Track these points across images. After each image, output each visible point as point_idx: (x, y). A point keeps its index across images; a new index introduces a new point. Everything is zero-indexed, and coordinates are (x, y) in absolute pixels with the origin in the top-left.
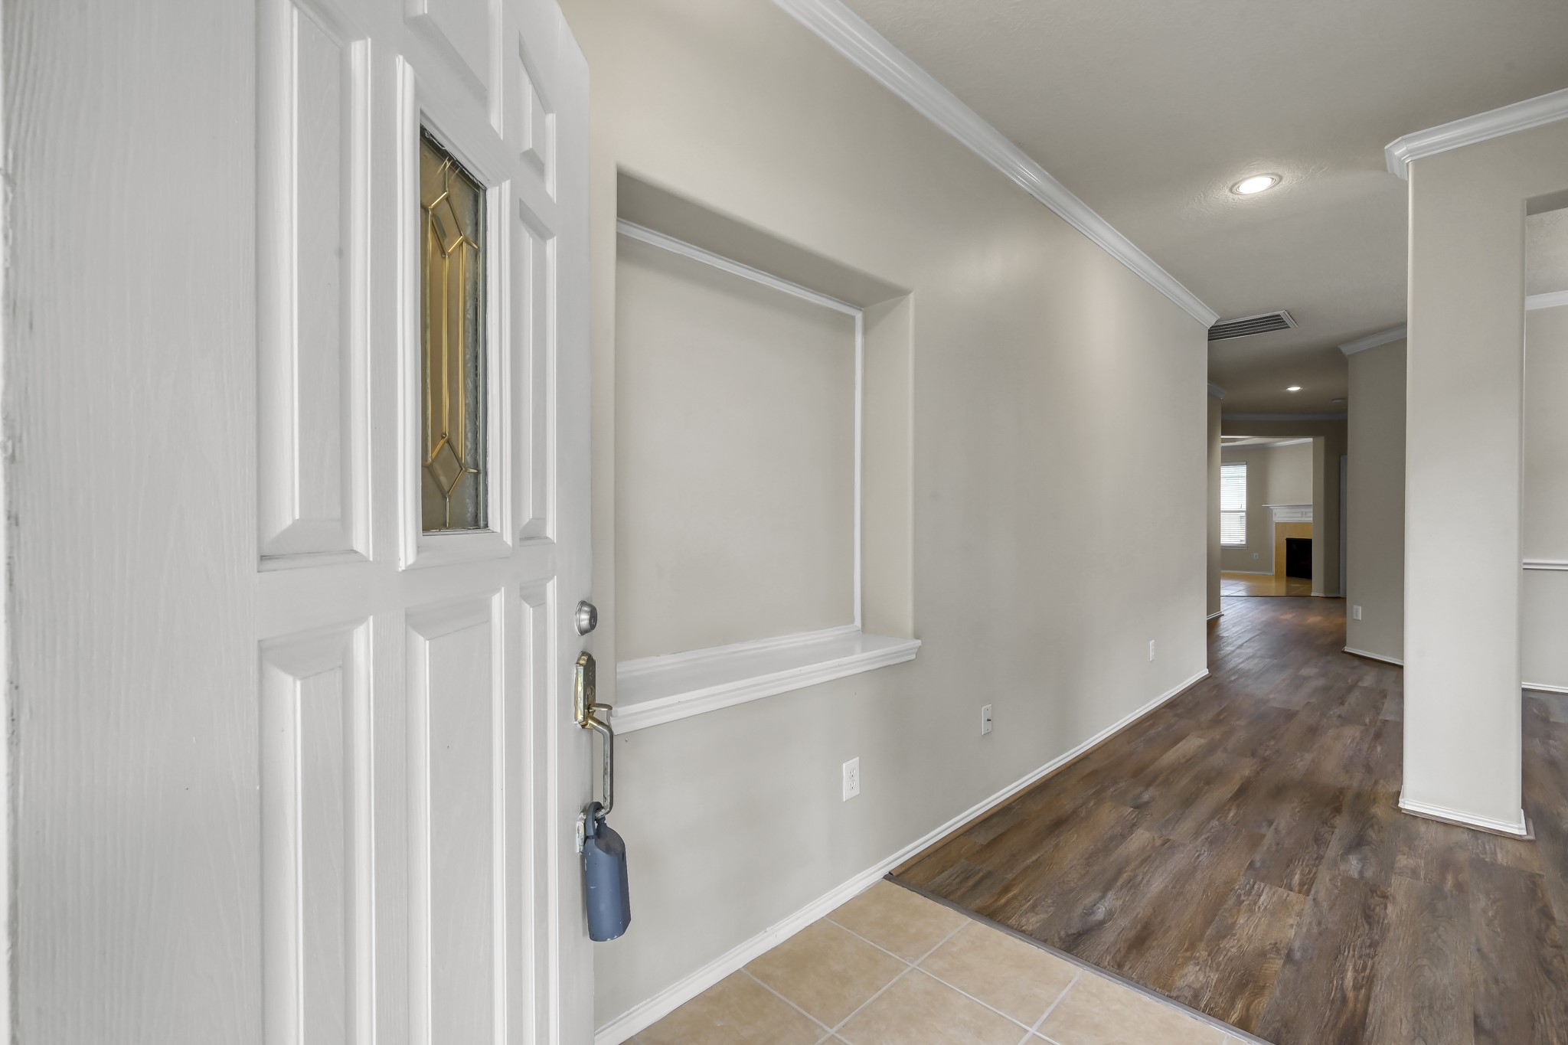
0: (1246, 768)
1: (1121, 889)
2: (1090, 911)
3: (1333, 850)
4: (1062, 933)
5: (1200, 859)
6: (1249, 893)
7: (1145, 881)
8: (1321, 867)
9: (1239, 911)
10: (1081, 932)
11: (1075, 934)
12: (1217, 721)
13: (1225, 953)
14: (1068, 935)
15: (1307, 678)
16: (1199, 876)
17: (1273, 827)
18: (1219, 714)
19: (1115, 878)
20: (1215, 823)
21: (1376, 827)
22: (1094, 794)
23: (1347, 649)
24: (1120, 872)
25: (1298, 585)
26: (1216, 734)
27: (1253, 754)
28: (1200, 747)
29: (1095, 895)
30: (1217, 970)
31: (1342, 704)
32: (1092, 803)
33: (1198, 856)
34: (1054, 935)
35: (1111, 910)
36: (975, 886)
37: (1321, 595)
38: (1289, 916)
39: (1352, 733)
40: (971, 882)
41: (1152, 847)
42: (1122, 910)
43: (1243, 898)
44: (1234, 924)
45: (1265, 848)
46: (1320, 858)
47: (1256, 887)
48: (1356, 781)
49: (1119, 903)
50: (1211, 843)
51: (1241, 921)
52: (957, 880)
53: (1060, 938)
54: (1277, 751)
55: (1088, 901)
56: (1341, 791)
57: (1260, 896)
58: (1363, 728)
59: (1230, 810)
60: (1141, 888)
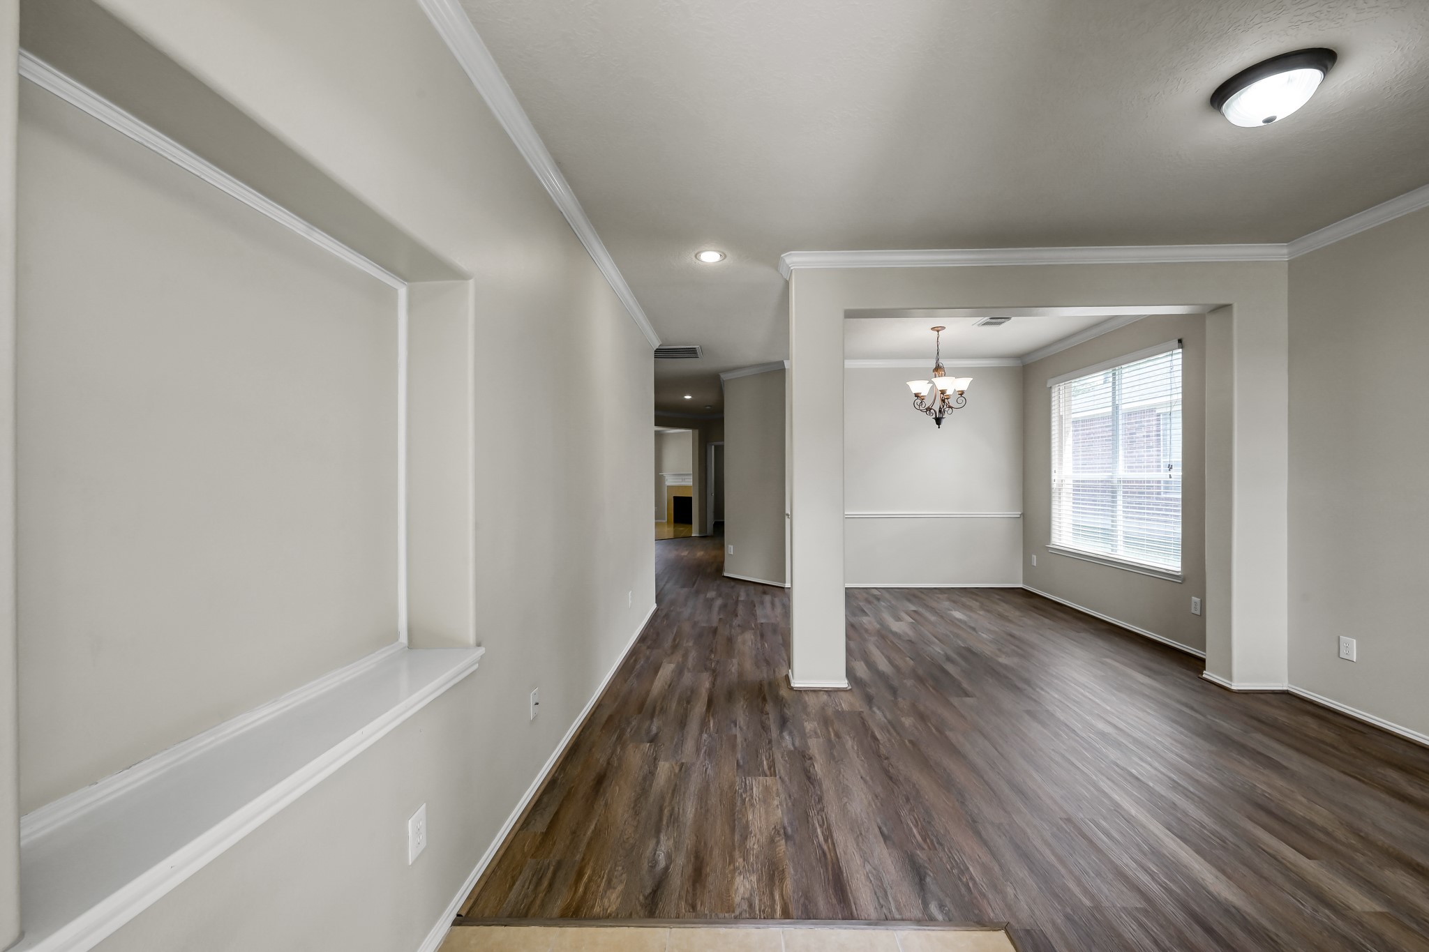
0: (706, 683)
1: (668, 827)
2: (654, 863)
3: (774, 733)
4: (641, 898)
5: (708, 772)
6: (745, 791)
7: (681, 811)
8: (773, 749)
9: (746, 808)
10: (655, 888)
11: (650, 893)
12: (675, 647)
13: (752, 852)
14: (646, 898)
15: (712, 600)
16: (712, 789)
17: (738, 727)
18: (674, 640)
19: (661, 820)
20: (705, 736)
21: (787, 705)
22: (617, 739)
23: (725, 574)
24: (661, 810)
25: (682, 529)
26: (678, 657)
27: (706, 669)
28: (673, 672)
29: (652, 843)
30: (753, 872)
31: (737, 616)
32: (619, 750)
33: (706, 770)
34: (635, 904)
35: (668, 852)
36: (551, 885)
37: (698, 535)
38: (773, 799)
39: (749, 636)
40: (545, 883)
41: (675, 775)
42: (675, 848)
43: (744, 796)
44: (747, 822)
45: (740, 746)
46: (770, 742)
47: (747, 782)
48: (763, 674)
49: (671, 842)
50: (709, 755)
51: (750, 817)
52: (532, 887)
53: (641, 905)
54: (718, 662)
55: (648, 852)
56: (761, 685)
57: (752, 789)
58: (753, 631)
59: (709, 721)
60: (681, 819)
